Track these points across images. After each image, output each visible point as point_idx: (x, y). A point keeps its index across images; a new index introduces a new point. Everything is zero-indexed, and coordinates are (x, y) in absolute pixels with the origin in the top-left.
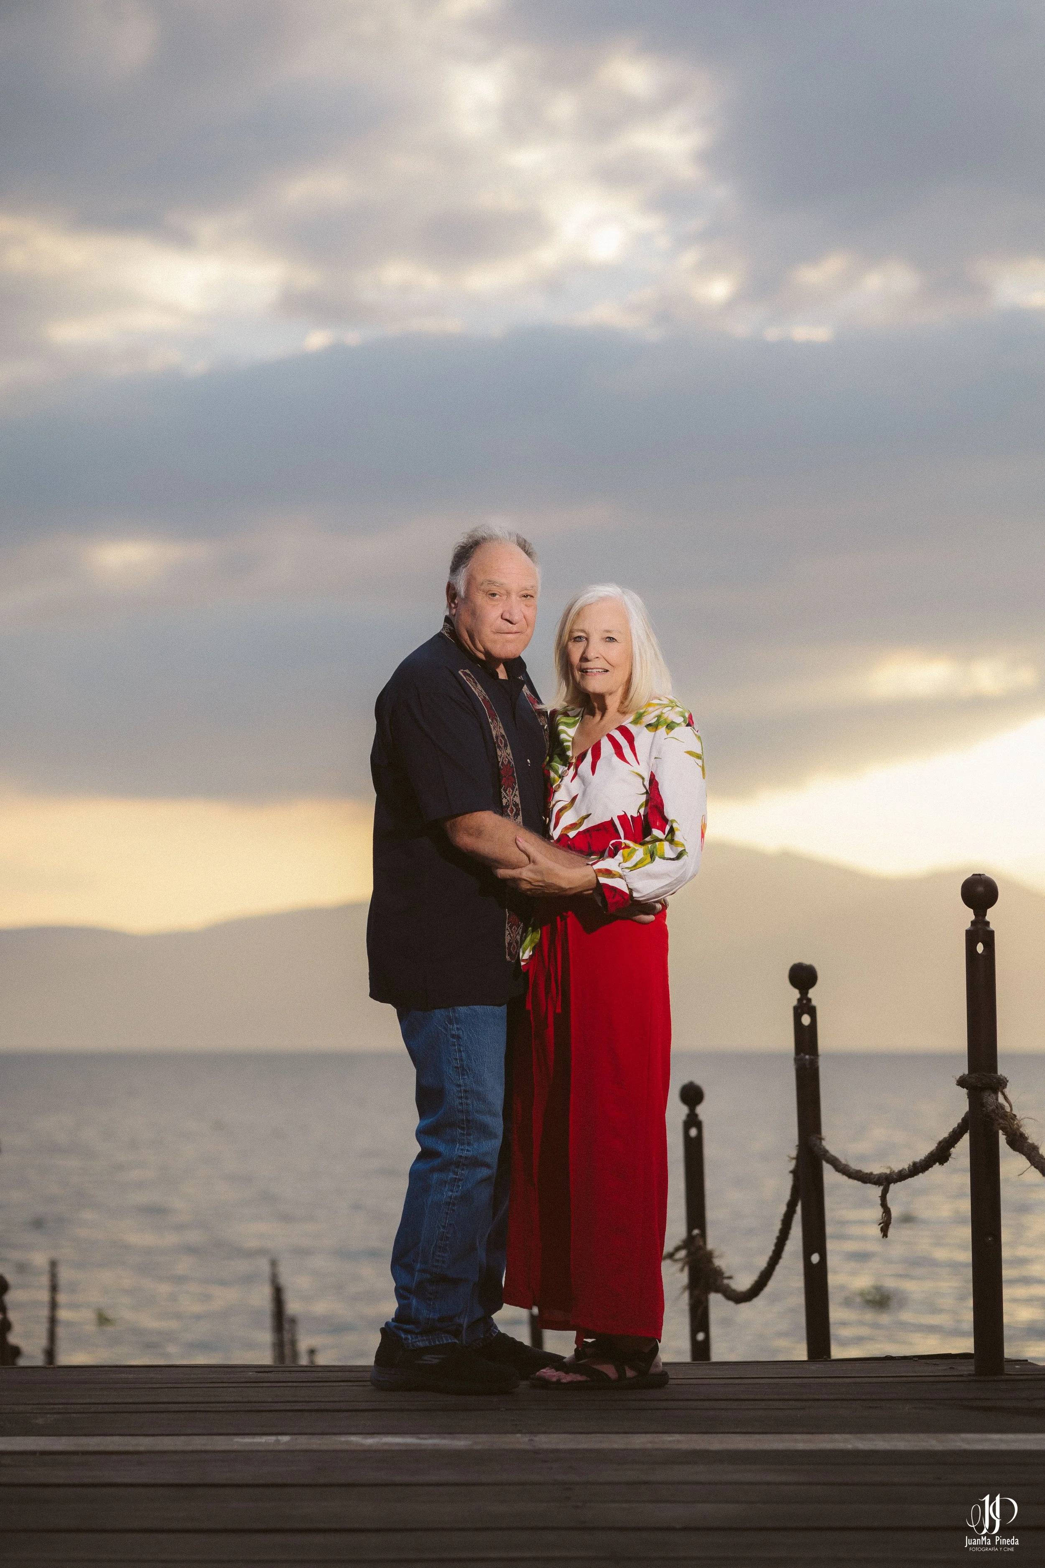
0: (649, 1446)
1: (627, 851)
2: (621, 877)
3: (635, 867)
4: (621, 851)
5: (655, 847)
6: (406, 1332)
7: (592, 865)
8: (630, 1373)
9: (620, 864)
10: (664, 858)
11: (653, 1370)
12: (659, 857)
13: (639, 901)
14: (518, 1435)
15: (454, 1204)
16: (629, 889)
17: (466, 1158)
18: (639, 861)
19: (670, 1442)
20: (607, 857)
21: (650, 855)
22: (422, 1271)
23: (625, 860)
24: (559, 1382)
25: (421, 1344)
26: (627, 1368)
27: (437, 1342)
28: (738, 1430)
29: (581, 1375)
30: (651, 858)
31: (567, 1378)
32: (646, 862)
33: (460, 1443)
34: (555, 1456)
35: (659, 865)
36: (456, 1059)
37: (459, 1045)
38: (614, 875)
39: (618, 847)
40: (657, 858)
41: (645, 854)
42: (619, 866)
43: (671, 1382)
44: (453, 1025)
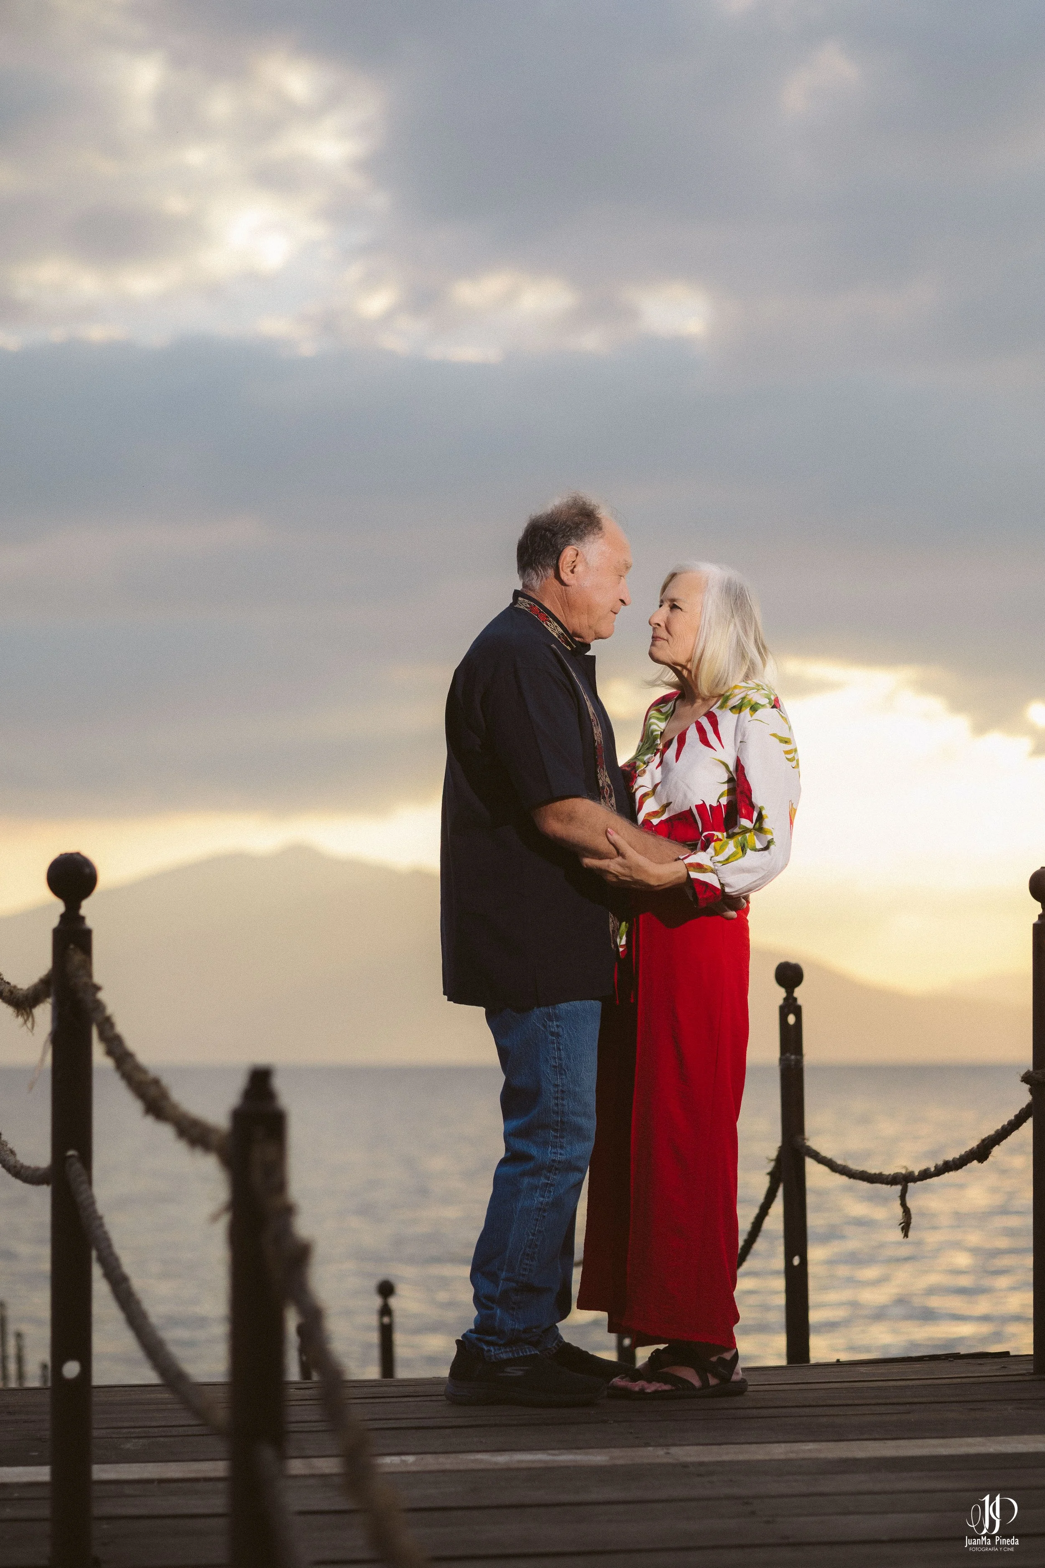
0: (792, 1456)
1: (719, 843)
2: (713, 871)
3: (727, 861)
4: (713, 844)
5: (745, 839)
6: (489, 1343)
7: (683, 859)
8: (713, 1381)
9: (711, 857)
10: (756, 850)
11: (735, 1378)
12: (751, 850)
13: (731, 896)
14: (650, 1449)
15: (545, 1211)
16: (721, 884)
17: (559, 1162)
18: (732, 854)
19: (810, 1450)
20: (699, 851)
21: (742, 848)
22: (507, 1279)
23: (717, 854)
24: (642, 1391)
25: (504, 1356)
26: (709, 1376)
27: (521, 1354)
28: (865, 1437)
29: (666, 1383)
30: (742, 851)
31: (651, 1388)
32: (738, 856)
33: (598, 1458)
34: (704, 1470)
35: (751, 859)
36: (555, 1058)
37: (559, 1043)
38: (706, 869)
39: (709, 840)
40: (748, 851)
41: (736, 847)
42: (711, 860)
43: (750, 1388)
44: (553, 1023)
